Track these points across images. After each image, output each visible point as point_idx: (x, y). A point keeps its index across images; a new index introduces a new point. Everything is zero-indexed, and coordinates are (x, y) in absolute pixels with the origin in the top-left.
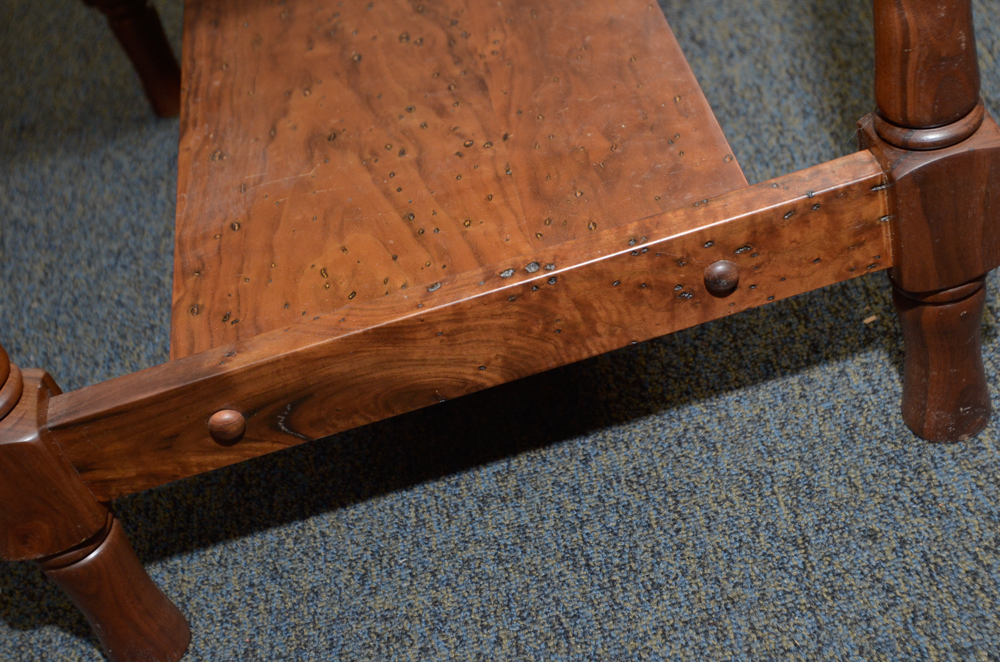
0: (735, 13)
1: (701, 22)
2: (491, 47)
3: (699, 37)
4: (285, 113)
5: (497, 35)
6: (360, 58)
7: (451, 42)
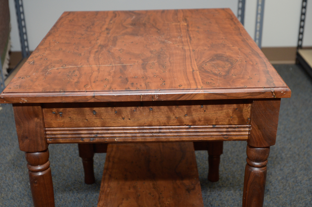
0: (221, 200)
1: (213, 200)
2: (167, 202)
3: (211, 203)
4: (121, 203)
5: (169, 200)
6: (140, 195)
7: (159, 198)
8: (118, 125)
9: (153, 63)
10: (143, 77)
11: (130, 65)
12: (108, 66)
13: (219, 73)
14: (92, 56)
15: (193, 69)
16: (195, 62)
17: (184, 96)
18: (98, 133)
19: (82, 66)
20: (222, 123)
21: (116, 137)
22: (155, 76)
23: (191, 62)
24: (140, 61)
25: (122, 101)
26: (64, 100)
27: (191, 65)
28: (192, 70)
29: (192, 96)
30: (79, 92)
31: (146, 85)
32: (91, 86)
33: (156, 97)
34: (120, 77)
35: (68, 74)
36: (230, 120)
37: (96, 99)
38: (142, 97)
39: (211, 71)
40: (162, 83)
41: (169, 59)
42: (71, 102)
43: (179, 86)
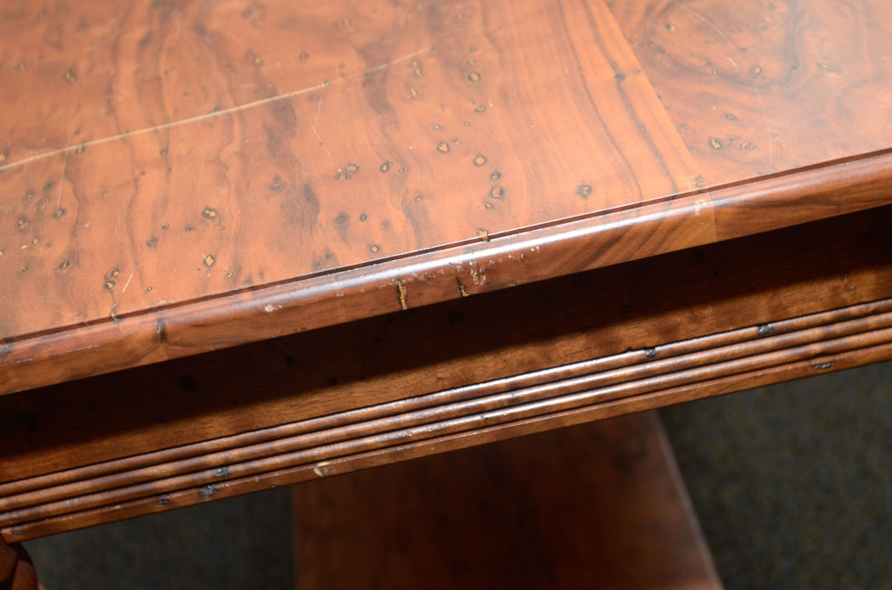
8: (315, 412)
9: (415, 59)
10: (387, 164)
11: (313, 97)
12: (205, 122)
13: (752, 70)
14: (127, 68)
15: (614, 65)
16: (610, 17)
17: (617, 246)
18: (228, 464)
19: (84, 141)
20: (804, 306)
21: (314, 461)
22: (444, 148)
23: (593, 24)
24: (354, 64)
25: (310, 327)
26: (15, 380)
27: (598, 38)
28: (611, 74)
29: (657, 237)
30: (82, 325)
31: (409, 215)
32: (141, 276)
33: (475, 278)
34: (276, 186)
35: (20, 209)
36: (838, 287)
37: (176, 344)
38: (403, 292)
39: (709, 64)
40: (488, 190)
41: (485, 23)
42: (57, 382)
43: (580, 192)
